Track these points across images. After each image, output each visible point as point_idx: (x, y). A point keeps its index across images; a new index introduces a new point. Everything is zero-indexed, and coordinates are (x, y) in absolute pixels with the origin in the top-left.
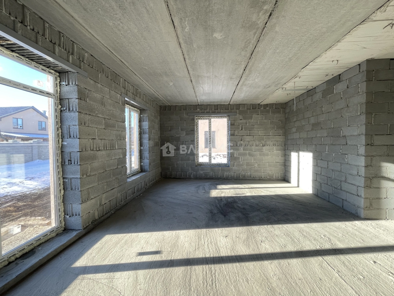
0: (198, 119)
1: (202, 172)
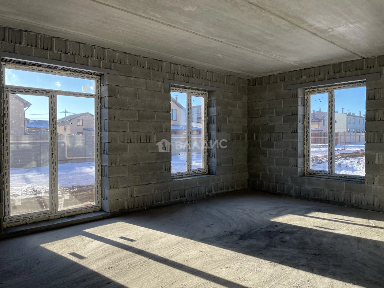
0: (309, 93)
1: (309, 188)
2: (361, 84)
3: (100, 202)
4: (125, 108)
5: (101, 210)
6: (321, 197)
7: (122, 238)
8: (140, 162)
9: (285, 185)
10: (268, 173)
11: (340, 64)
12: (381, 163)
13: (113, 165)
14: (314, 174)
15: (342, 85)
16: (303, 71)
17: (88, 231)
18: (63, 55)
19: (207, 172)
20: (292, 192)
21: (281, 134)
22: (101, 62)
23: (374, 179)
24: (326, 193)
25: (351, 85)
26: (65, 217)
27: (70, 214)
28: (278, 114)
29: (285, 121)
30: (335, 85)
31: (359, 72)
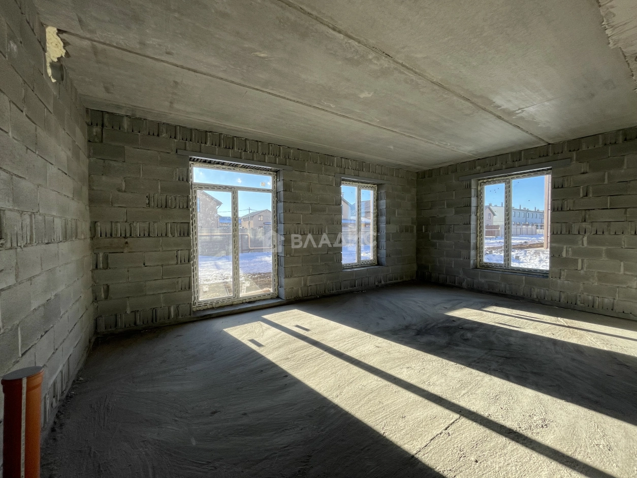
0: (482, 184)
1: (483, 280)
2: (545, 172)
3: (277, 289)
4: (299, 202)
5: (278, 297)
6: (497, 291)
7: (297, 326)
8: (313, 253)
9: (457, 278)
10: (438, 264)
11: (520, 152)
12: (570, 256)
13: (288, 256)
14: (488, 267)
15: (521, 174)
16: (477, 162)
17: (266, 317)
18: (243, 153)
19: (376, 263)
20: (464, 284)
21: (453, 226)
22: (277, 159)
23: (560, 273)
24: (502, 286)
25: (532, 174)
26: (246, 302)
27: (251, 300)
28: (449, 206)
29: (457, 213)
30: (513, 175)
31: (543, 159)
